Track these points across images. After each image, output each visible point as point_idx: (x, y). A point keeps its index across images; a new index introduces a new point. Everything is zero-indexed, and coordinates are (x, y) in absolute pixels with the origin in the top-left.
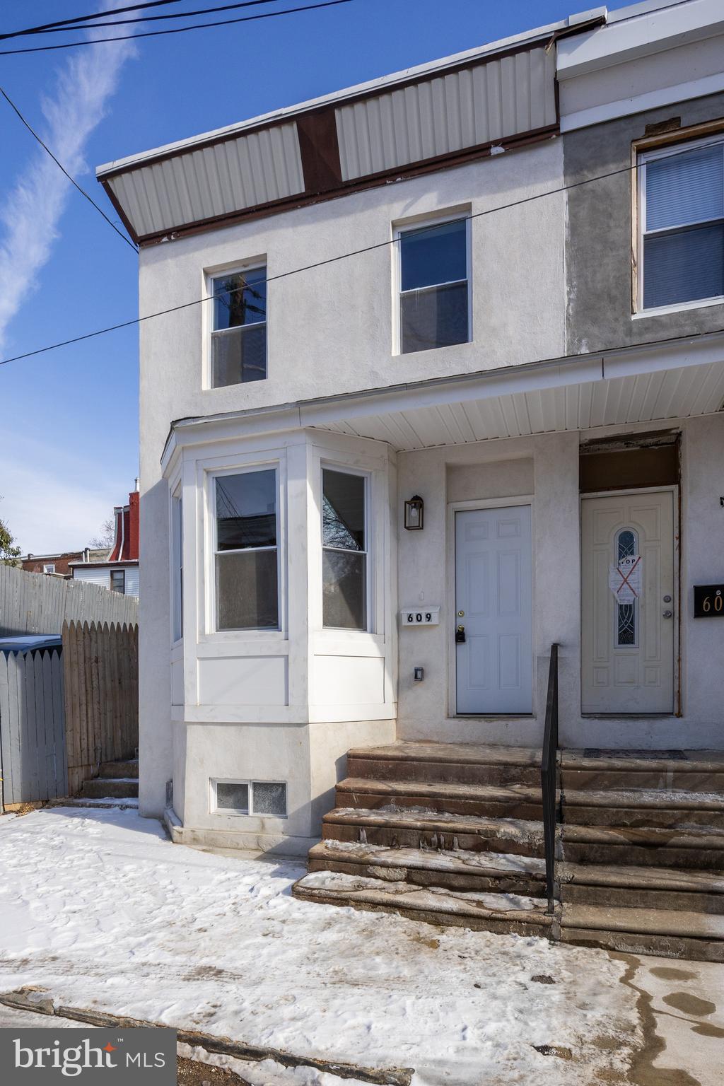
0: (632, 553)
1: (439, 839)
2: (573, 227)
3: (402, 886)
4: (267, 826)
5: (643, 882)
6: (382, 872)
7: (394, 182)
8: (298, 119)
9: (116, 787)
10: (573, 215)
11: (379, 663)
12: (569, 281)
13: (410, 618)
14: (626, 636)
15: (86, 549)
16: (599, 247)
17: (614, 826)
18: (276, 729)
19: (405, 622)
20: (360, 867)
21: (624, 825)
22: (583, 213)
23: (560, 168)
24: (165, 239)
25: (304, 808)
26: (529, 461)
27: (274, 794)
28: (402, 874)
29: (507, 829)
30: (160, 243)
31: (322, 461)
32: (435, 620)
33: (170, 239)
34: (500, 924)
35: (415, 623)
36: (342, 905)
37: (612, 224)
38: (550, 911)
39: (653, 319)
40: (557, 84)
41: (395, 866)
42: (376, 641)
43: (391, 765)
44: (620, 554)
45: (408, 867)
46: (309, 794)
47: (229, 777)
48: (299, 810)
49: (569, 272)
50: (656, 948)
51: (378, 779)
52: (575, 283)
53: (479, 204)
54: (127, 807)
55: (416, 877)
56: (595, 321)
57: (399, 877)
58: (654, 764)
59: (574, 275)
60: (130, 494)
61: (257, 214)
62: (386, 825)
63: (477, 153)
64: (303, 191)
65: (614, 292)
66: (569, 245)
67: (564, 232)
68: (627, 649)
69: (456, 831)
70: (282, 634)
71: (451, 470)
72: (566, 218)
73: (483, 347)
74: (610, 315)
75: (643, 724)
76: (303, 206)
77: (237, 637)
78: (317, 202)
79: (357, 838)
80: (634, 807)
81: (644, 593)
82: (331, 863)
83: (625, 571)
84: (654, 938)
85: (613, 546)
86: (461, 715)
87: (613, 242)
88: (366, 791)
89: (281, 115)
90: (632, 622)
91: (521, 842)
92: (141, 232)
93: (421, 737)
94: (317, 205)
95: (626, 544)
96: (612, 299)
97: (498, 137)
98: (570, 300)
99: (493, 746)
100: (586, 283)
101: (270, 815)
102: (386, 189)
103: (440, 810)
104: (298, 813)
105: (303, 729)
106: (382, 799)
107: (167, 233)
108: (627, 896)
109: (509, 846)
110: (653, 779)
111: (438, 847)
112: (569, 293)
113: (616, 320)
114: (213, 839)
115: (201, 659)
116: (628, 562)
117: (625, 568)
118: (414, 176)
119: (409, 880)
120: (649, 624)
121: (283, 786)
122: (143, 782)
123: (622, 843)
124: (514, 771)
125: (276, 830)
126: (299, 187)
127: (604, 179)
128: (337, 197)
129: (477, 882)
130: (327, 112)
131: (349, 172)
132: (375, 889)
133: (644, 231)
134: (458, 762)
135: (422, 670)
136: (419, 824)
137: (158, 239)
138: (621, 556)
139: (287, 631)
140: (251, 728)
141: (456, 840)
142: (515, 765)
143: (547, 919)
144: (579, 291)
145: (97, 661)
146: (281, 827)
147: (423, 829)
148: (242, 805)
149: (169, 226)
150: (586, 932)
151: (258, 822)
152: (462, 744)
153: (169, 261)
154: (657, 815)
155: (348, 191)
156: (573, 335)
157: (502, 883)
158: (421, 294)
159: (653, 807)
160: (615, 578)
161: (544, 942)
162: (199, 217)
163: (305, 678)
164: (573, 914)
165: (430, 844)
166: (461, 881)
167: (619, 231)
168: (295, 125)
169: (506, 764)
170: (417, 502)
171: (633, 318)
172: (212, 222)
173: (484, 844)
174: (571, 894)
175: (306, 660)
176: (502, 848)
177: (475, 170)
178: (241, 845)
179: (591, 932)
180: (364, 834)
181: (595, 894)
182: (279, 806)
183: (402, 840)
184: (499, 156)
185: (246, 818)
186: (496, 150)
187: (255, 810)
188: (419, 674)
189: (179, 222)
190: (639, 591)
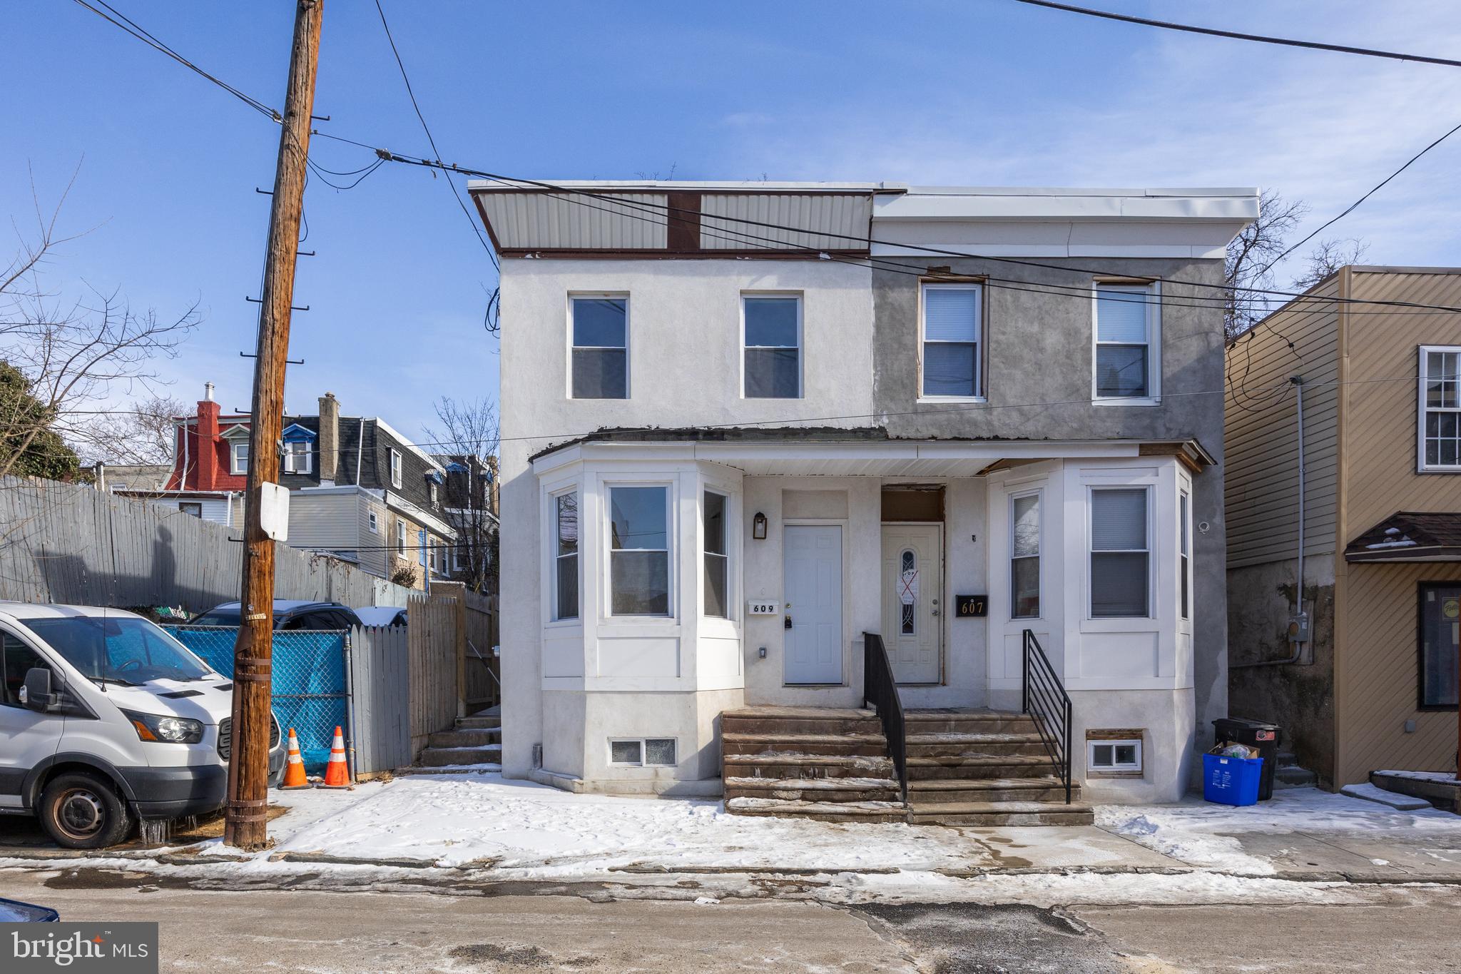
0: (912, 568)
1: (814, 771)
2: (878, 327)
3: (800, 802)
4: (660, 774)
5: (955, 786)
6: (784, 794)
7: (743, 259)
8: (672, 194)
9: (460, 755)
10: (878, 318)
11: (736, 643)
12: (875, 367)
13: (756, 609)
14: (908, 628)
15: (99, 464)
16: (896, 346)
17: (924, 757)
18: (668, 696)
19: (752, 611)
20: (768, 792)
21: (931, 756)
22: (885, 319)
23: (870, 282)
24: (529, 256)
25: (692, 758)
26: (844, 493)
27: (663, 748)
28: (799, 794)
29: (860, 762)
30: (523, 257)
31: (706, 485)
32: (775, 609)
33: (534, 257)
34: (875, 818)
35: (760, 612)
36: (766, 816)
37: (905, 331)
38: (905, 807)
39: (931, 405)
40: (871, 223)
41: (793, 790)
42: (735, 626)
43: (759, 722)
44: (904, 567)
45: (803, 789)
46: (697, 746)
47: (625, 735)
48: (687, 760)
49: (875, 359)
50: (968, 822)
51: (748, 733)
52: (879, 369)
53: (808, 292)
54: (485, 771)
55: (809, 795)
56: (892, 399)
57: (796, 797)
58: (942, 716)
59: (878, 362)
60: (199, 403)
61: (620, 255)
62: (775, 764)
63: (810, 255)
64: (666, 247)
65: (906, 381)
66: (875, 339)
67: (872, 330)
68: (908, 636)
69: (826, 765)
70: (674, 621)
71: (785, 493)
72: (873, 319)
73: (812, 404)
74: (902, 396)
75: (923, 691)
76: (663, 259)
77: (633, 621)
78: (676, 259)
79: (753, 775)
80: (936, 744)
81: (920, 597)
82: (745, 791)
83: (908, 581)
84: (967, 816)
85: (899, 562)
86: (788, 685)
87: (905, 345)
88: (749, 741)
89: (655, 186)
90: (912, 618)
91: (871, 769)
92: (504, 244)
93: (763, 702)
94: (676, 261)
95: (908, 558)
96: (904, 386)
97: (826, 247)
98: (875, 380)
99: (820, 707)
100: (887, 370)
101: (662, 765)
102: (735, 262)
103: (805, 753)
104: (686, 762)
105: (692, 695)
106: (762, 747)
107: (532, 251)
108: (945, 796)
109: (863, 772)
110: (942, 726)
111: (814, 776)
112: (875, 375)
113: (907, 401)
114: (612, 787)
115: (600, 638)
116: (909, 573)
117: (908, 578)
118: (759, 259)
119: (803, 798)
120: (923, 619)
121: (673, 742)
122: (506, 748)
123: (935, 766)
124: (851, 724)
125: (668, 776)
126: (662, 243)
127: (899, 296)
128: (695, 259)
129: (851, 795)
130: (696, 195)
131: (706, 242)
132: (781, 805)
133: (924, 340)
134: (810, 718)
135: (764, 649)
136: (799, 761)
137: (523, 254)
138: (905, 569)
139: (679, 618)
140: (646, 695)
141: (826, 771)
142: (851, 720)
143: (904, 811)
144: (882, 375)
145: (429, 635)
146: (673, 774)
147: (802, 765)
148: (635, 758)
149: (535, 245)
150: (928, 816)
151: (652, 771)
152: (795, 707)
153: (533, 276)
154: (951, 748)
155: (704, 256)
156: (877, 406)
157: (867, 795)
158: (762, 350)
159: (948, 743)
160: (900, 583)
161: (905, 825)
162: (566, 245)
163: (694, 656)
164: (920, 808)
165: (808, 775)
166: (840, 796)
167: (909, 337)
168: (666, 197)
169: (845, 719)
170: (760, 517)
171: (918, 401)
172: (578, 252)
173: (845, 772)
174: (912, 798)
175: (695, 641)
176: (858, 774)
177: (807, 266)
178: (638, 790)
179: (931, 816)
180: (758, 771)
181: (926, 795)
182: (669, 758)
183: (787, 773)
184: (826, 260)
185: (640, 769)
186: (822, 256)
187: (648, 762)
188: (763, 653)
189: (545, 245)
190: (917, 595)
